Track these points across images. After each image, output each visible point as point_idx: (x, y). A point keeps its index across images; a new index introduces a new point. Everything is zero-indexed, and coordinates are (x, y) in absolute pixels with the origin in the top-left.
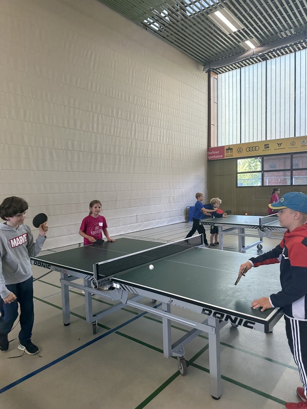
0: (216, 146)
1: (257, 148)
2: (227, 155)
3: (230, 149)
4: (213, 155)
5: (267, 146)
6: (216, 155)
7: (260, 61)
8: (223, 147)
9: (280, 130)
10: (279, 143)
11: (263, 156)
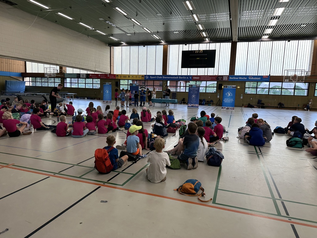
0: (113, 74)
2: (117, 78)
3: (117, 75)
4: (112, 77)
5: (129, 76)
6: (113, 77)
8: (115, 75)
9: (134, 72)
10: (133, 76)
11: (128, 80)
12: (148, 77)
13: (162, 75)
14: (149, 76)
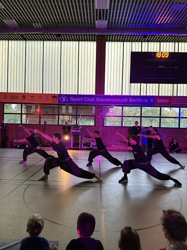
1: (18, 98)
5: (24, 97)
7: (22, 40)
9: (34, 88)
11: (22, 104)
12: (66, 99)
13: (94, 94)
14: (68, 96)
